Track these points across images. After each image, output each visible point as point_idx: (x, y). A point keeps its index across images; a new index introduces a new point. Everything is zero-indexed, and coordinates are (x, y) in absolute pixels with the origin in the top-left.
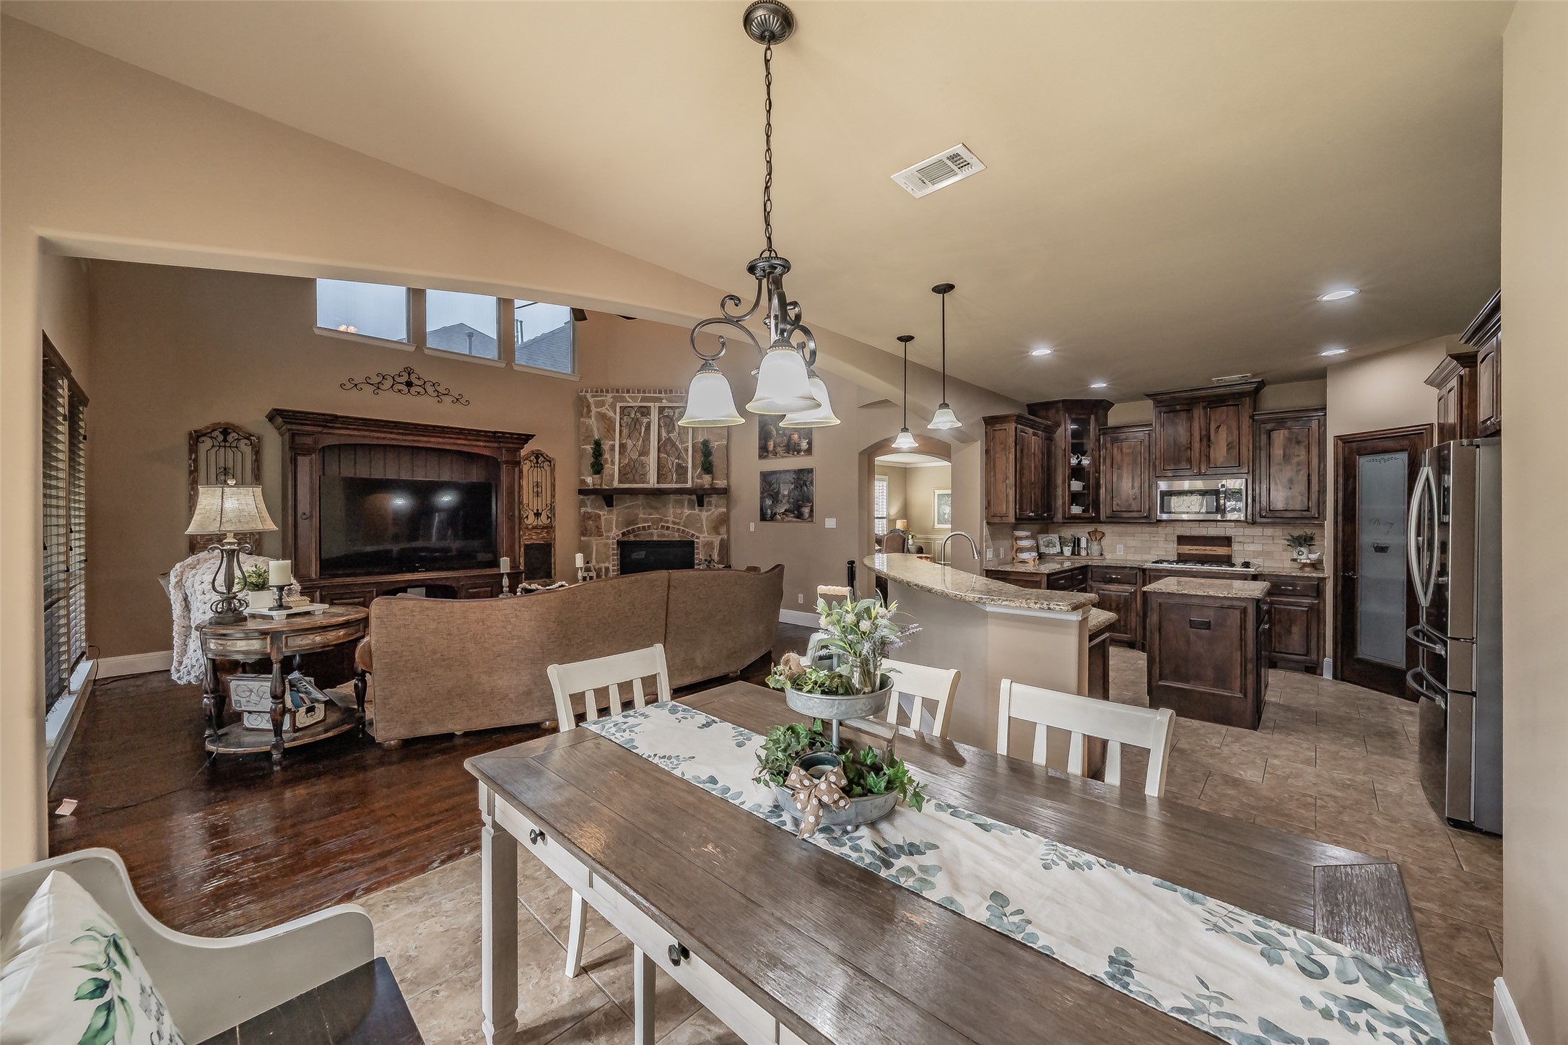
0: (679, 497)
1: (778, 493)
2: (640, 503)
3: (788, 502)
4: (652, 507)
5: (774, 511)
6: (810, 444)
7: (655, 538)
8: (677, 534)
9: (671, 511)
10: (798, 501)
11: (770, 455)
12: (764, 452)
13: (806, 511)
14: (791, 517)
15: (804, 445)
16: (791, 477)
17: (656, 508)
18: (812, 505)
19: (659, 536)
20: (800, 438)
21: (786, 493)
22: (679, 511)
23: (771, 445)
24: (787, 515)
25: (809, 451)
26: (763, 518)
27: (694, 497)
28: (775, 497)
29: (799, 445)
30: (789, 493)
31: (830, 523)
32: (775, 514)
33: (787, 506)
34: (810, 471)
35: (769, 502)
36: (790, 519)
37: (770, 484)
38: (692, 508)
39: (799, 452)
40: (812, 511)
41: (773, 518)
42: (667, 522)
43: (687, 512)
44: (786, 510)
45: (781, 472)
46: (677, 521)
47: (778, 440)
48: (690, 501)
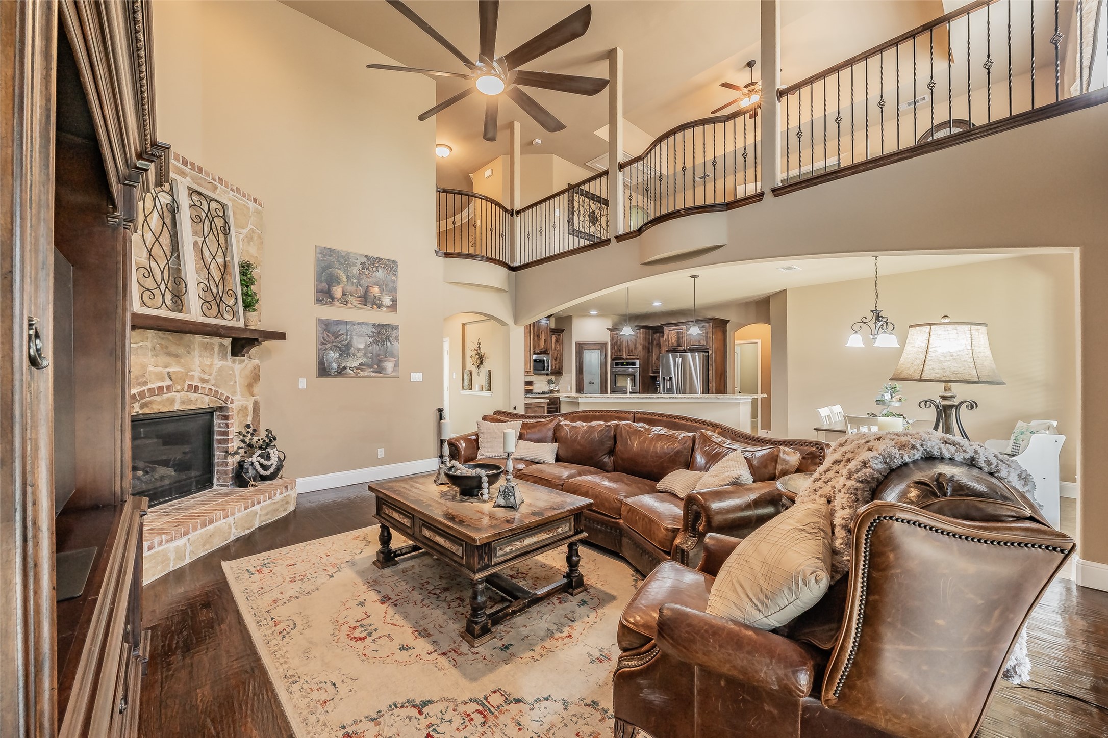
0: (206, 340)
1: (349, 346)
2: (149, 344)
3: (365, 355)
4: (169, 354)
5: (344, 364)
6: (394, 301)
7: (177, 407)
8: (207, 399)
9: (197, 360)
10: (379, 355)
11: (336, 302)
12: (325, 295)
13: (389, 366)
14: (368, 372)
15: (387, 301)
16: (369, 330)
17: (176, 356)
18: (398, 360)
19: (183, 403)
20: (382, 293)
21: (362, 346)
22: (208, 362)
23: (338, 291)
24: (361, 370)
25: (394, 307)
26: (323, 371)
27: (227, 342)
28: (345, 350)
29: (380, 299)
30: (367, 346)
31: (417, 377)
32: (345, 368)
33: (363, 360)
34: (397, 328)
35: (333, 355)
36: (366, 373)
37: (337, 335)
38: (224, 357)
39: (380, 307)
40: (396, 365)
41: (340, 372)
42: (192, 377)
43: (218, 363)
44: (361, 365)
45: (354, 324)
46: (207, 377)
47: (350, 288)
48: (221, 345)
